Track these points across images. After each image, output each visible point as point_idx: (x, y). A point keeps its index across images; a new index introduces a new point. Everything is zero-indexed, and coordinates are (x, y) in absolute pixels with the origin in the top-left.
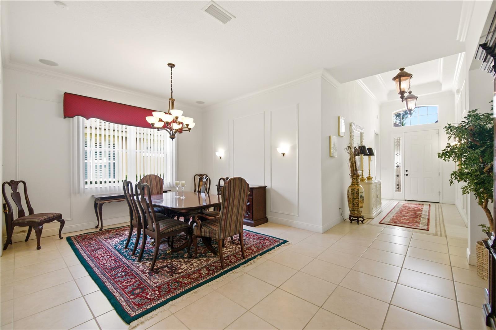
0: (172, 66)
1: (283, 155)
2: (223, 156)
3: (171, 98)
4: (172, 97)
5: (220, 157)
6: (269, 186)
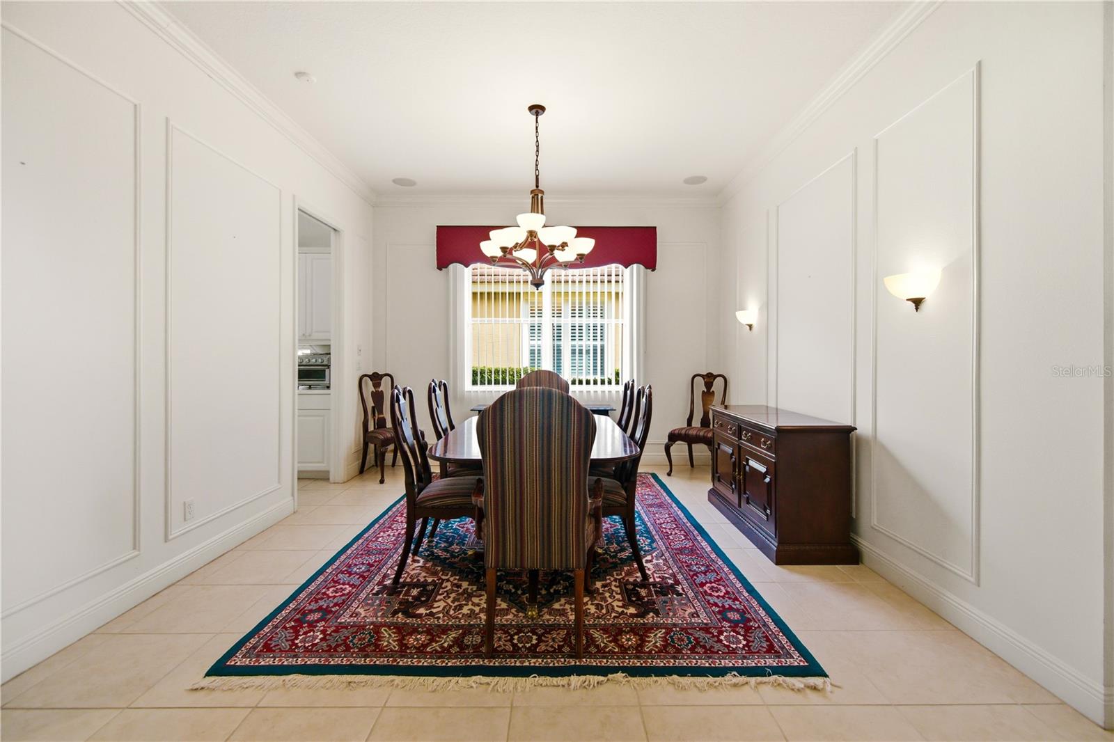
0: (537, 109)
1: (913, 305)
2: (754, 322)
3: (535, 188)
4: (537, 186)
5: (750, 326)
6: (864, 427)
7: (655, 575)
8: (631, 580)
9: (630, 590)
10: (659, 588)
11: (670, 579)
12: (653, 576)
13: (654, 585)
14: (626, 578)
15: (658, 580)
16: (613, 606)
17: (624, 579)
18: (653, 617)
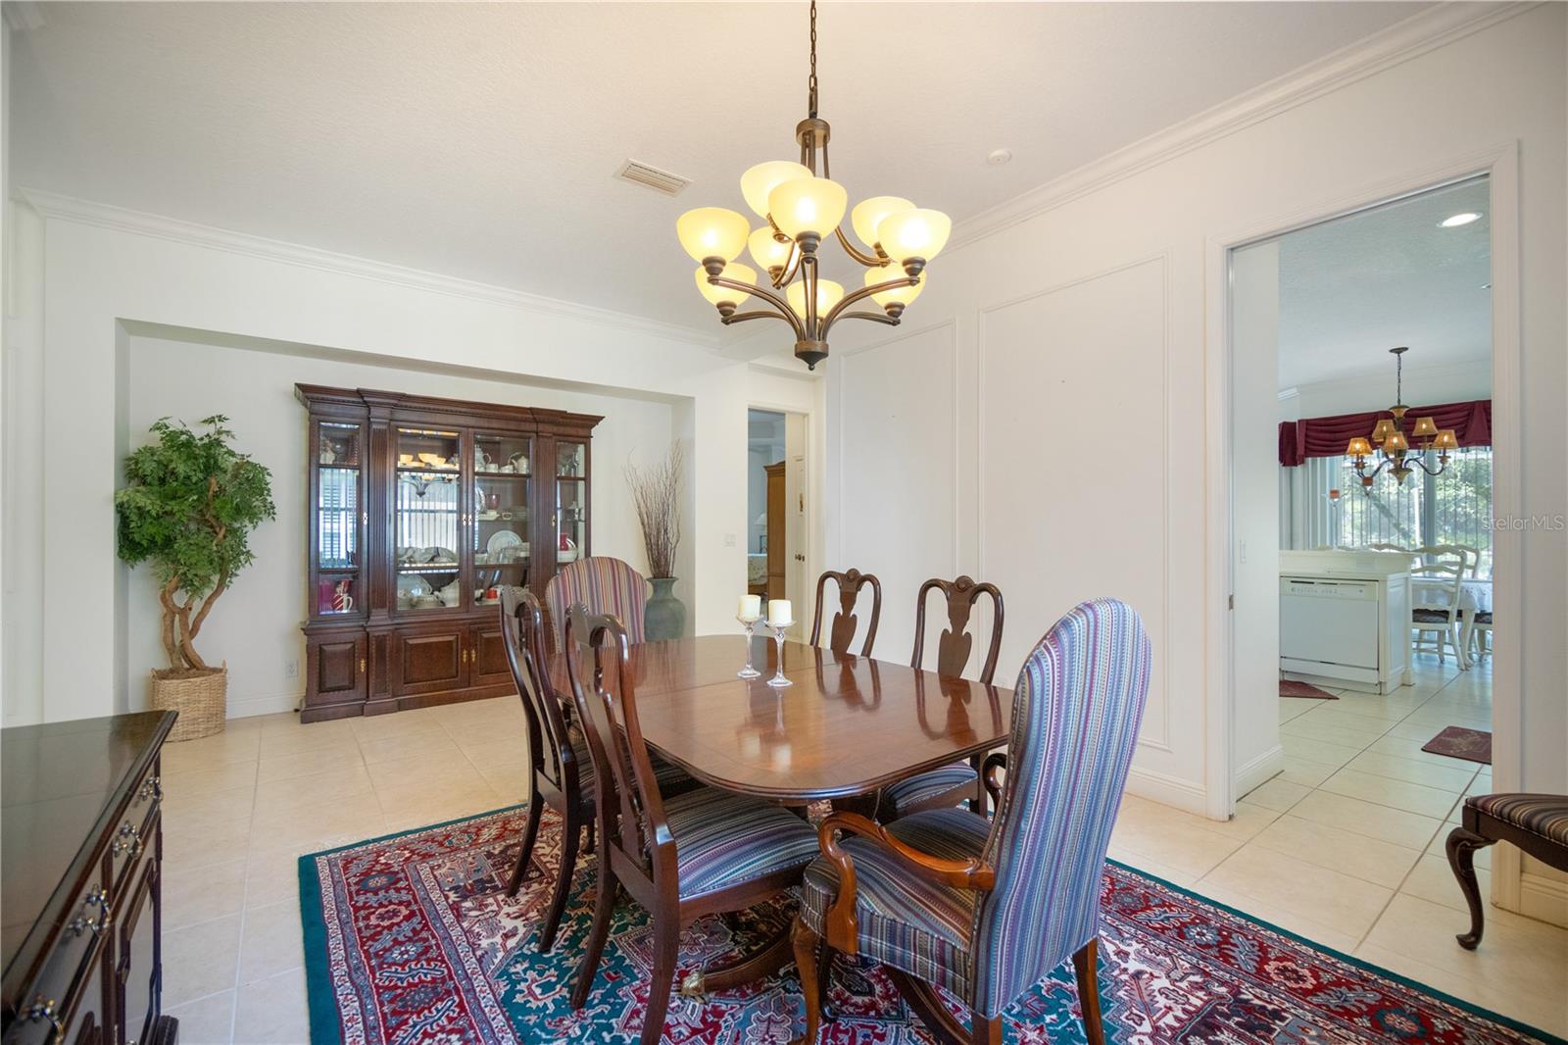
7: (495, 907)
8: (535, 886)
9: (533, 871)
10: (488, 888)
11: (470, 910)
12: (498, 905)
13: (495, 889)
14: (543, 885)
15: (491, 900)
16: (549, 845)
17: (548, 883)
18: (494, 848)
